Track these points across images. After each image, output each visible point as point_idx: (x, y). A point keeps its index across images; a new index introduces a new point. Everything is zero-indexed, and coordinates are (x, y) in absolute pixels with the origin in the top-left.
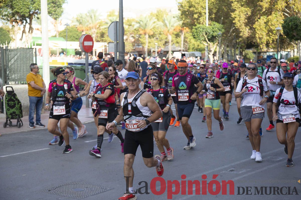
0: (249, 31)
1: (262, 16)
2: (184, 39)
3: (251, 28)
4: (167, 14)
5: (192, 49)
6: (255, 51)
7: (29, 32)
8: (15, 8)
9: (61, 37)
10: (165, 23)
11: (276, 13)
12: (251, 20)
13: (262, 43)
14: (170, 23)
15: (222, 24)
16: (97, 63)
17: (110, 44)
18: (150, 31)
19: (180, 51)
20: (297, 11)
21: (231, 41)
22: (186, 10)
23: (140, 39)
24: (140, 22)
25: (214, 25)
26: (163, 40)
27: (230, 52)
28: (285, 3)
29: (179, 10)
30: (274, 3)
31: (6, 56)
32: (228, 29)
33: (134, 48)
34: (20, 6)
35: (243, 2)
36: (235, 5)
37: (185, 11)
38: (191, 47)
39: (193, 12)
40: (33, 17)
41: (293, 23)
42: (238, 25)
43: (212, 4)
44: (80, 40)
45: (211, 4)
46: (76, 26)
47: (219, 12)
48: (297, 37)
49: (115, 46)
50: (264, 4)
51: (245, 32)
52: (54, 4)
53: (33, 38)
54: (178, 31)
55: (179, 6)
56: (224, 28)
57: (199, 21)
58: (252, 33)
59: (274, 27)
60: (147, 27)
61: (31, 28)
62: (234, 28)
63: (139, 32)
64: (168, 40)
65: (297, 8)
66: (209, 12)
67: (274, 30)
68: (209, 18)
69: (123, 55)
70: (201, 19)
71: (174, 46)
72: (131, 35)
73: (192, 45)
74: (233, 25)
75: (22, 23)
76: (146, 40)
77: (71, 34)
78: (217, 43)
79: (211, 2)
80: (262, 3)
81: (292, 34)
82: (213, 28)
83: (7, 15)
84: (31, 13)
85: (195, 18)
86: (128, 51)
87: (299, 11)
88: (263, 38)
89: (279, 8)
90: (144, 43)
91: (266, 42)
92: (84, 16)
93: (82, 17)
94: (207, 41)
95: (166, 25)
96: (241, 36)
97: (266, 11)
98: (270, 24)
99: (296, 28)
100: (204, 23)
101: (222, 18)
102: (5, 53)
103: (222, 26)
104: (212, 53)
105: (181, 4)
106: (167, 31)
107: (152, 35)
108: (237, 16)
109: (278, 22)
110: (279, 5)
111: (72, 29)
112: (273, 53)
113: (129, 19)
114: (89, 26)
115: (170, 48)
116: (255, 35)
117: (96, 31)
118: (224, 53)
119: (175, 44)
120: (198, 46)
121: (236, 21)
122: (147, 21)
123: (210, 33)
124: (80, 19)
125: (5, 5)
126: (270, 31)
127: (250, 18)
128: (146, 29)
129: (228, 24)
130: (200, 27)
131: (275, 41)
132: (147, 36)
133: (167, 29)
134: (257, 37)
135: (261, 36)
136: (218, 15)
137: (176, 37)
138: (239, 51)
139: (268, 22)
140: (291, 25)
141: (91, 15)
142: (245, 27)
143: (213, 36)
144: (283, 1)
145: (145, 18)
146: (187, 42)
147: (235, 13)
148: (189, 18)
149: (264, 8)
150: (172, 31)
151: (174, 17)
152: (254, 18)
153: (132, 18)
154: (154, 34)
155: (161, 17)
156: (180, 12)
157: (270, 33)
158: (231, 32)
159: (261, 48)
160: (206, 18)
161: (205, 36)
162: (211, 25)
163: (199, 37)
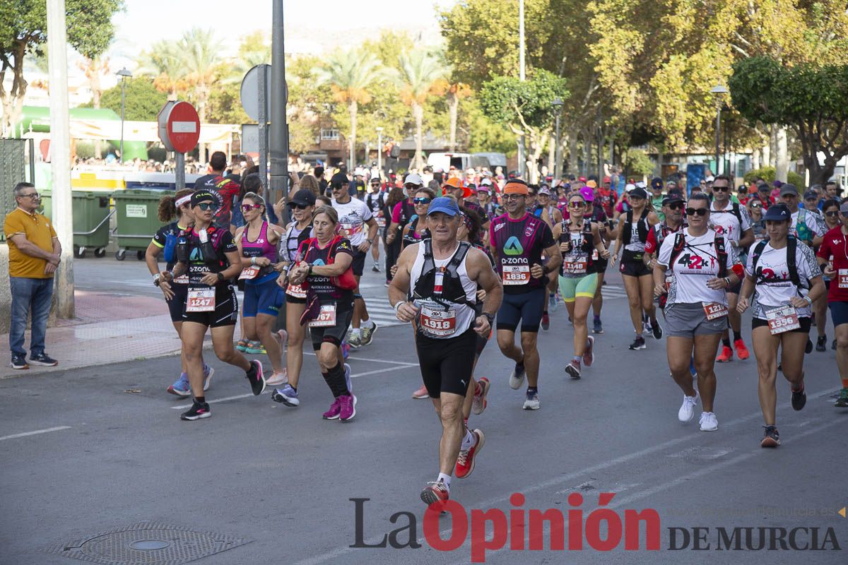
0: (640, 96)
1: (674, 53)
2: (458, 118)
3: (644, 89)
4: (411, 47)
5: (481, 145)
6: (656, 151)
7: (13, 92)
9: (108, 107)
10: (405, 71)
11: (711, 47)
12: (645, 64)
13: (674, 129)
14: (418, 72)
15: (563, 77)
16: (208, 183)
17: (247, 129)
18: (364, 93)
19: (446, 150)
20: (769, 42)
21: (589, 123)
22: (464, 36)
23: (333, 115)
24: (334, 67)
25: (542, 77)
26: (398, 118)
27: (585, 153)
28: (738, 19)
29: (444, 33)
30: (706, 19)
32: (579, 90)
33: (318, 142)
35: (621, 13)
36: (600, 23)
37: (460, 37)
38: (478, 140)
39: (483, 40)
40: (27, 49)
41: (757, 74)
42: (608, 77)
43: (536, 20)
44: (161, 118)
45: (532, 18)
46: (153, 78)
47: (555, 42)
48: (768, 113)
49: (260, 134)
50: (680, 21)
51: (628, 99)
52: (86, 13)
53: (25, 108)
54: (442, 94)
55: (443, 23)
56: (568, 86)
57: (499, 67)
58: (646, 102)
59: (706, 84)
60: (354, 81)
61: (19, 83)
62: (596, 88)
63: (330, 96)
64: (413, 120)
65: (769, 32)
66: (527, 42)
67: (707, 94)
68: (526, 56)
69: (284, 159)
70: (506, 62)
71: (431, 136)
72: (310, 105)
73: (482, 134)
74: (594, 78)
76: (350, 118)
77: (135, 99)
78: (551, 129)
79: (532, 15)
80: (674, 17)
81: (754, 104)
82: (539, 87)
84: (19, 38)
85: (489, 59)
86: (300, 150)
87: (774, 42)
88: (677, 117)
89: (719, 32)
90: (346, 128)
91: (684, 128)
92: (174, 49)
93: (166, 52)
94: (523, 122)
95: (407, 75)
96: (617, 110)
97: (684, 39)
98: (695, 76)
99: (766, 89)
100: (514, 73)
101: (564, 59)
103: (564, 80)
104: (537, 156)
105: (448, 18)
106: (409, 93)
107: (368, 105)
108: (605, 54)
109: (719, 71)
110: (721, 25)
111: (138, 87)
112: (704, 158)
113: (304, 59)
114: (187, 78)
115: (419, 141)
116: (656, 106)
117: (208, 92)
118: (568, 155)
119: (432, 129)
120: (498, 136)
121: (602, 67)
122: (354, 65)
123: (529, 101)
124: (163, 56)
126: (696, 96)
127: (642, 58)
128: (350, 88)
129: (580, 77)
130: (501, 84)
131: (709, 124)
132: (354, 107)
133: (410, 87)
134: (661, 112)
135: (673, 111)
136: (552, 51)
137: (436, 112)
138: (611, 150)
139: (690, 70)
140: (752, 81)
141: (195, 46)
142: (628, 85)
143: (538, 108)
144: (731, 12)
145: (348, 56)
146: (467, 126)
147: (599, 45)
148: (471, 57)
149: (681, 31)
150: (425, 94)
151: (429, 54)
152: (653, 60)
153: (311, 57)
154: (372, 101)
155: (392, 54)
156: (446, 40)
157: (695, 102)
158: (588, 97)
159: (673, 143)
160: (518, 57)
161: (517, 109)
162: (534, 79)
163: (499, 112)
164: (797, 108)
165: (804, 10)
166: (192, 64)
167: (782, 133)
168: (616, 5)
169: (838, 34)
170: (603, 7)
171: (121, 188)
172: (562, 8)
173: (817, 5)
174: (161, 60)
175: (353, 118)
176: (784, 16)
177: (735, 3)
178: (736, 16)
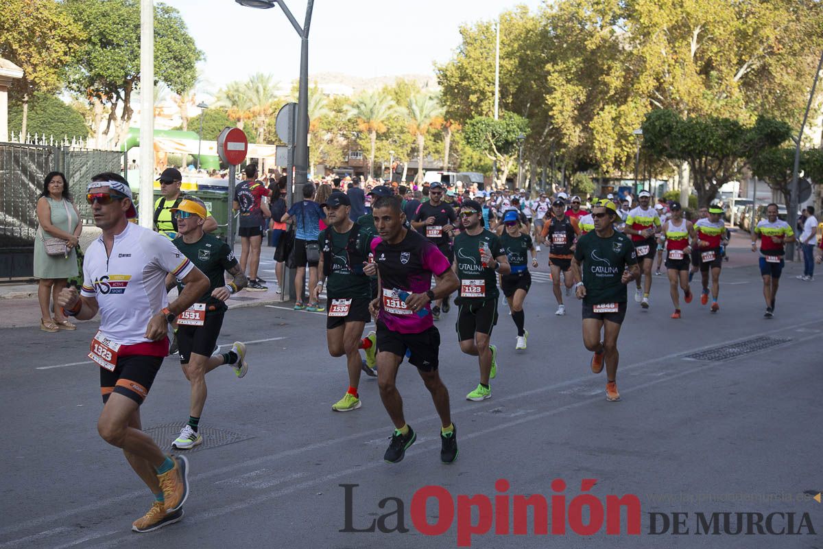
0: (582, 135)
1: (608, 104)
2: (451, 146)
3: (585, 129)
4: (418, 92)
5: (468, 166)
6: (594, 176)
7: (123, 117)
8: (95, 68)
9: (193, 130)
10: (412, 110)
11: (635, 100)
12: (586, 111)
13: (606, 160)
14: (421, 111)
15: (527, 118)
16: (244, 186)
17: (279, 149)
18: (381, 125)
20: (678, 98)
21: (546, 153)
22: (454, 84)
23: (358, 141)
24: (360, 105)
25: (511, 118)
27: (544, 174)
28: (655, 81)
29: (439, 83)
30: (632, 79)
31: (63, 165)
32: (538, 129)
33: (347, 160)
34: (107, 62)
35: (570, 73)
36: (554, 79)
37: (451, 87)
38: (466, 162)
39: (469, 89)
40: (134, 86)
41: (662, 122)
42: (559, 119)
43: (508, 76)
45: (505, 74)
46: (227, 109)
47: (522, 92)
50: (613, 81)
51: (574, 136)
52: (177, 61)
53: (132, 130)
54: (439, 129)
55: (439, 75)
56: (531, 125)
57: (480, 109)
58: (586, 139)
59: (630, 127)
60: (374, 116)
61: (127, 111)
62: (551, 127)
63: (356, 126)
64: (417, 146)
65: (678, 91)
66: (501, 92)
67: (631, 135)
68: (499, 102)
70: (485, 106)
71: (430, 159)
72: (341, 133)
73: (468, 158)
74: (549, 120)
75: (110, 98)
76: (371, 144)
77: (213, 125)
78: (516, 156)
79: (505, 72)
80: (608, 77)
81: (660, 144)
82: (508, 125)
83: (79, 81)
84: (129, 78)
85: (472, 103)
86: (333, 166)
87: (681, 100)
88: (608, 151)
89: (641, 89)
90: (368, 150)
91: (613, 159)
92: (242, 88)
93: (237, 90)
94: (495, 150)
95: (414, 113)
96: (564, 144)
97: (615, 94)
98: (622, 121)
99: (669, 133)
100: (490, 114)
101: (528, 105)
102: (61, 160)
103: (526, 120)
104: (503, 178)
105: (443, 71)
106: (415, 127)
107: (384, 134)
108: (557, 102)
109: (640, 119)
110: (643, 84)
111: (216, 115)
112: (633, 182)
113: (338, 98)
114: (251, 110)
115: (420, 163)
116: (593, 142)
117: (267, 121)
119: (432, 153)
120: (480, 160)
121: (555, 112)
122: (375, 104)
123: (500, 135)
124: (235, 93)
125: (75, 61)
126: (623, 136)
127: (584, 107)
128: (371, 121)
129: (538, 119)
130: (480, 122)
131: (631, 158)
132: (374, 136)
133: (415, 121)
134: (597, 147)
135: (605, 146)
136: (519, 99)
137: (435, 141)
138: (563, 174)
139: (619, 117)
141: (258, 87)
142: (573, 126)
143: (507, 141)
144: (650, 76)
145: (371, 97)
146: (458, 152)
147: (553, 96)
148: (459, 101)
149: (613, 88)
150: (427, 127)
151: (431, 98)
152: (592, 108)
153: (344, 97)
154: (387, 131)
155: (404, 96)
156: (441, 88)
157: (622, 140)
158: (545, 133)
159: (605, 170)
160: (494, 102)
161: (491, 141)
162: (505, 119)
163: (478, 142)
165: (703, 76)
166: (255, 100)
167: (686, 166)
168: (567, 67)
169: (729, 94)
170: (557, 68)
171: (195, 189)
172: (528, 67)
173: (713, 73)
174: (233, 96)
175: (373, 144)
176: (688, 80)
177: (654, 68)
178: (654, 79)
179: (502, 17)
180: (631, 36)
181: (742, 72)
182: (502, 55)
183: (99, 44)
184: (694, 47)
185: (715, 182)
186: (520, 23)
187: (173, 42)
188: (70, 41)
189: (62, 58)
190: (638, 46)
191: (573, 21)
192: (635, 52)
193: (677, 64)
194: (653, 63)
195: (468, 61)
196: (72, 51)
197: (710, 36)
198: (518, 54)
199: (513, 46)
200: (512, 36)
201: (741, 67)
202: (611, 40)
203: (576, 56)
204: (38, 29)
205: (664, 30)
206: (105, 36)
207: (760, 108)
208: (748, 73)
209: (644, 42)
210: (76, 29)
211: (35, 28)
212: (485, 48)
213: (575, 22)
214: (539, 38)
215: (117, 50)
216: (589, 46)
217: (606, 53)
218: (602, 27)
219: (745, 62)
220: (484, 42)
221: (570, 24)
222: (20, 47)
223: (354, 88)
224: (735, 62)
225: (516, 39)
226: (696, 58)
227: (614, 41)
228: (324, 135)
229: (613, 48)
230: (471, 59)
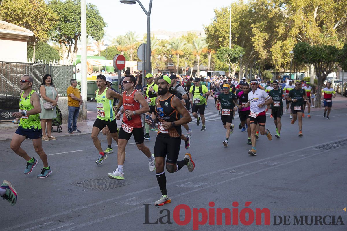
0: (267, 54)
1: (278, 41)
2: (211, 60)
3: (269, 51)
4: (197, 38)
5: (218, 68)
6: (273, 71)
7: (74, 51)
8: (63, 31)
9: (103, 56)
10: (195, 45)
11: (290, 39)
12: (268, 44)
13: (278, 64)
14: (198, 45)
17: (139, 63)
18: (181, 52)
20: (309, 37)
21: (252, 62)
23: (172, 58)
24: (172, 44)
25: (236, 47)
26: (192, 60)
27: (251, 71)
28: (299, 30)
29: (206, 33)
30: (289, 30)
31: (50, 72)
32: (248, 52)
33: (167, 67)
34: (67, 29)
35: (262, 28)
36: (255, 30)
37: (211, 35)
38: (217, 67)
39: (218, 36)
40: (78, 38)
41: (302, 47)
42: (257, 48)
44: (114, 59)
45: (234, 29)
46: (117, 47)
47: (241, 37)
49: (143, 64)
50: (280, 30)
51: (264, 55)
52: (96, 27)
53: (78, 56)
54: (206, 53)
55: (205, 30)
56: (245, 50)
57: (223, 44)
58: (269, 56)
59: (288, 50)
60: (178, 48)
61: (76, 48)
62: (254, 51)
63: (171, 53)
64: (197, 60)
65: (309, 34)
66: (232, 36)
67: (288, 54)
68: (232, 41)
70: (225, 43)
71: (202, 65)
72: (165, 55)
73: (218, 65)
74: (253, 48)
75: (69, 43)
77: (111, 53)
78: (239, 64)
80: (278, 29)
82: (235, 51)
83: (56, 37)
84: (76, 35)
85: (220, 42)
86: (161, 69)
87: (310, 38)
88: (279, 60)
89: (293, 34)
90: (176, 63)
91: (281, 64)
92: (123, 38)
93: (121, 39)
94: (230, 61)
95: (195, 47)
96: (260, 58)
97: (281, 36)
98: (284, 48)
99: (305, 52)
100: (228, 46)
101: (244, 42)
102: (49, 70)
103: (243, 48)
104: (234, 73)
105: (207, 28)
106: (196, 52)
107: (183, 56)
108: (256, 40)
109: (292, 46)
110: (293, 32)
111: (112, 49)
112: (290, 74)
113: (163, 41)
114: (127, 47)
115: (198, 67)
116: (272, 57)
117: (134, 51)
119: (203, 63)
120: (224, 66)
121: (255, 44)
122: (179, 43)
123: (232, 55)
124: (120, 40)
125: (54, 28)
126: (285, 54)
127: (268, 42)
128: (177, 50)
129: (248, 47)
130: (223, 49)
131: (288, 63)
132: (178, 56)
133: (196, 50)
134: (274, 59)
135: (277, 59)
136: (240, 39)
137: (204, 58)
138: (259, 70)
139: (283, 46)
140: (300, 50)
141: (129, 37)
142: (263, 50)
143: (235, 57)
144: (296, 28)
145: (177, 40)
146: (214, 62)
147: (254, 38)
148: (214, 41)
149: (280, 33)
150: (201, 52)
151: (202, 40)
152: (271, 42)
153: (165, 40)
154: (184, 54)
155: (191, 39)
156: (207, 36)
157: (285, 56)
158: (251, 54)
159: (277, 69)
160: (229, 41)
161: (228, 58)
162: (234, 48)
163: (223, 58)
164: (314, 59)
165: (320, 28)
166: (129, 43)
167: (312, 66)
168: (260, 25)
169: (331, 35)
170: (256, 26)
172: (243, 26)
173: (324, 26)
174: (119, 41)
175: (178, 60)
176: (313, 29)
177: (298, 25)
178: (298, 29)
179: (232, 5)
180: (288, 11)
181: (337, 25)
182: (232, 21)
183: (64, 21)
184: (315, 15)
185: (325, 73)
186: (240, 7)
187: (94, 19)
188: (52, 20)
189: (49, 27)
190: (291, 15)
191: (262, 6)
192: (290, 18)
193: (308, 23)
194: (298, 22)
195: (218, 24)
196: (53, 24)
197: (322, 10)
198: (239, 20)
199: (237, 17)
200: (236, 13)
201: (336, 23)
202: (279, 13)
203: (264, 20)
204: (39, 16)
205: (302, 8)
206: (66, 18)
207: (345, 41)
208: (339, 25)
209: (294, 14)
210: (55, 15)
211: (38, 15)
212: (225, 18)
213: (263, 6)
214: (248, 13)
215: (71, 23)
216: (270, 16)
217: (277, 19)
218: (275, 8)
219: (338, 21)
220: (224, 15)
221: (261, 7)
222: (32, 23)
223: (170, 36)
224: (334, 21)
225: (238, 14)
226: (316, 20)
227: (281, 14)
228: (157, 56)
229: (280, 17)
230: (219, 23)
